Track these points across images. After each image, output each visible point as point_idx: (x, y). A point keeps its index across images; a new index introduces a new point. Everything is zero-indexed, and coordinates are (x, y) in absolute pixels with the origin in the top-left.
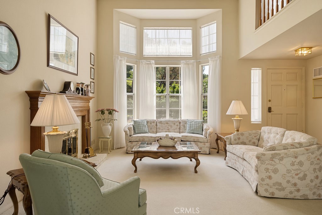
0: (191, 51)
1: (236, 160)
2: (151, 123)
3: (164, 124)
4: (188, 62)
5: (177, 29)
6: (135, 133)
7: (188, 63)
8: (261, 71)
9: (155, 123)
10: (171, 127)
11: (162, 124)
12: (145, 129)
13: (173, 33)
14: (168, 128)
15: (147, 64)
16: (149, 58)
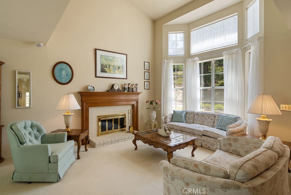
0: (237, 39)
2: (190, 115)
3: (200, 116)
7: (232, 53)
9: (193, 115)
14: (203, 121)
15: (193, 61)
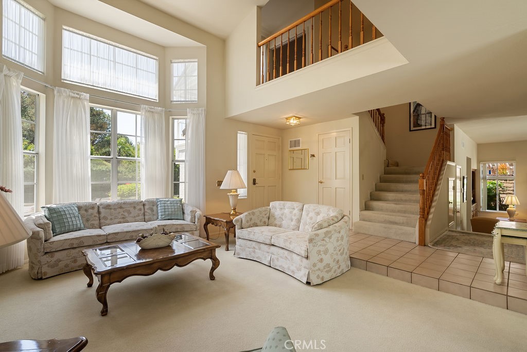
1: (254, 248)
2: (86, 210)
3: (115, 209)
4: (152, 108)
5: (133, 52)
6: (56, 234)
7: (153, 110)
8: (246, 136)
9: (96, 210)
10: (129, 213)
11: (111, 209)
12: (78, 222)
13: (125, 55)
14: (122, 216)
15: (73, 97)
16: (76, 88)
